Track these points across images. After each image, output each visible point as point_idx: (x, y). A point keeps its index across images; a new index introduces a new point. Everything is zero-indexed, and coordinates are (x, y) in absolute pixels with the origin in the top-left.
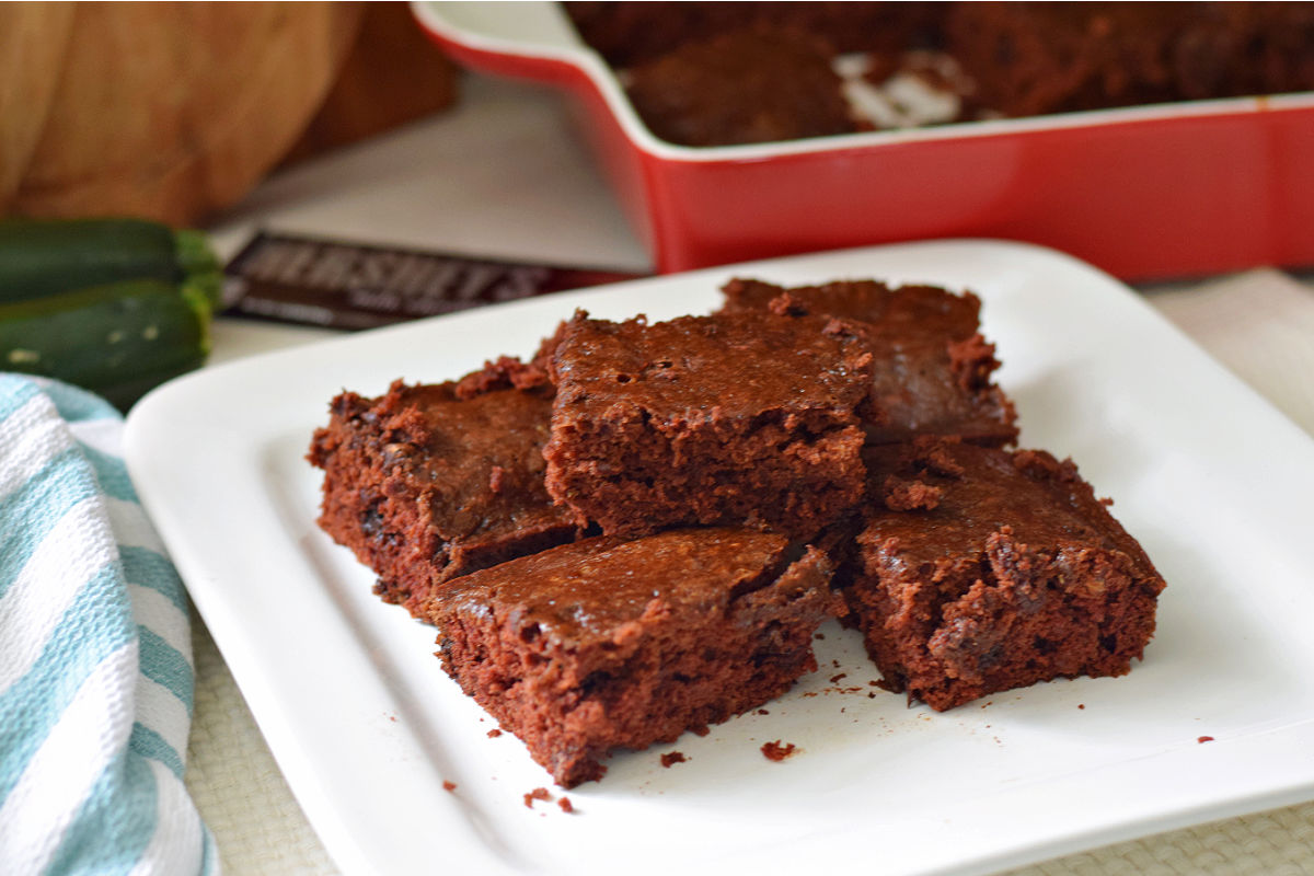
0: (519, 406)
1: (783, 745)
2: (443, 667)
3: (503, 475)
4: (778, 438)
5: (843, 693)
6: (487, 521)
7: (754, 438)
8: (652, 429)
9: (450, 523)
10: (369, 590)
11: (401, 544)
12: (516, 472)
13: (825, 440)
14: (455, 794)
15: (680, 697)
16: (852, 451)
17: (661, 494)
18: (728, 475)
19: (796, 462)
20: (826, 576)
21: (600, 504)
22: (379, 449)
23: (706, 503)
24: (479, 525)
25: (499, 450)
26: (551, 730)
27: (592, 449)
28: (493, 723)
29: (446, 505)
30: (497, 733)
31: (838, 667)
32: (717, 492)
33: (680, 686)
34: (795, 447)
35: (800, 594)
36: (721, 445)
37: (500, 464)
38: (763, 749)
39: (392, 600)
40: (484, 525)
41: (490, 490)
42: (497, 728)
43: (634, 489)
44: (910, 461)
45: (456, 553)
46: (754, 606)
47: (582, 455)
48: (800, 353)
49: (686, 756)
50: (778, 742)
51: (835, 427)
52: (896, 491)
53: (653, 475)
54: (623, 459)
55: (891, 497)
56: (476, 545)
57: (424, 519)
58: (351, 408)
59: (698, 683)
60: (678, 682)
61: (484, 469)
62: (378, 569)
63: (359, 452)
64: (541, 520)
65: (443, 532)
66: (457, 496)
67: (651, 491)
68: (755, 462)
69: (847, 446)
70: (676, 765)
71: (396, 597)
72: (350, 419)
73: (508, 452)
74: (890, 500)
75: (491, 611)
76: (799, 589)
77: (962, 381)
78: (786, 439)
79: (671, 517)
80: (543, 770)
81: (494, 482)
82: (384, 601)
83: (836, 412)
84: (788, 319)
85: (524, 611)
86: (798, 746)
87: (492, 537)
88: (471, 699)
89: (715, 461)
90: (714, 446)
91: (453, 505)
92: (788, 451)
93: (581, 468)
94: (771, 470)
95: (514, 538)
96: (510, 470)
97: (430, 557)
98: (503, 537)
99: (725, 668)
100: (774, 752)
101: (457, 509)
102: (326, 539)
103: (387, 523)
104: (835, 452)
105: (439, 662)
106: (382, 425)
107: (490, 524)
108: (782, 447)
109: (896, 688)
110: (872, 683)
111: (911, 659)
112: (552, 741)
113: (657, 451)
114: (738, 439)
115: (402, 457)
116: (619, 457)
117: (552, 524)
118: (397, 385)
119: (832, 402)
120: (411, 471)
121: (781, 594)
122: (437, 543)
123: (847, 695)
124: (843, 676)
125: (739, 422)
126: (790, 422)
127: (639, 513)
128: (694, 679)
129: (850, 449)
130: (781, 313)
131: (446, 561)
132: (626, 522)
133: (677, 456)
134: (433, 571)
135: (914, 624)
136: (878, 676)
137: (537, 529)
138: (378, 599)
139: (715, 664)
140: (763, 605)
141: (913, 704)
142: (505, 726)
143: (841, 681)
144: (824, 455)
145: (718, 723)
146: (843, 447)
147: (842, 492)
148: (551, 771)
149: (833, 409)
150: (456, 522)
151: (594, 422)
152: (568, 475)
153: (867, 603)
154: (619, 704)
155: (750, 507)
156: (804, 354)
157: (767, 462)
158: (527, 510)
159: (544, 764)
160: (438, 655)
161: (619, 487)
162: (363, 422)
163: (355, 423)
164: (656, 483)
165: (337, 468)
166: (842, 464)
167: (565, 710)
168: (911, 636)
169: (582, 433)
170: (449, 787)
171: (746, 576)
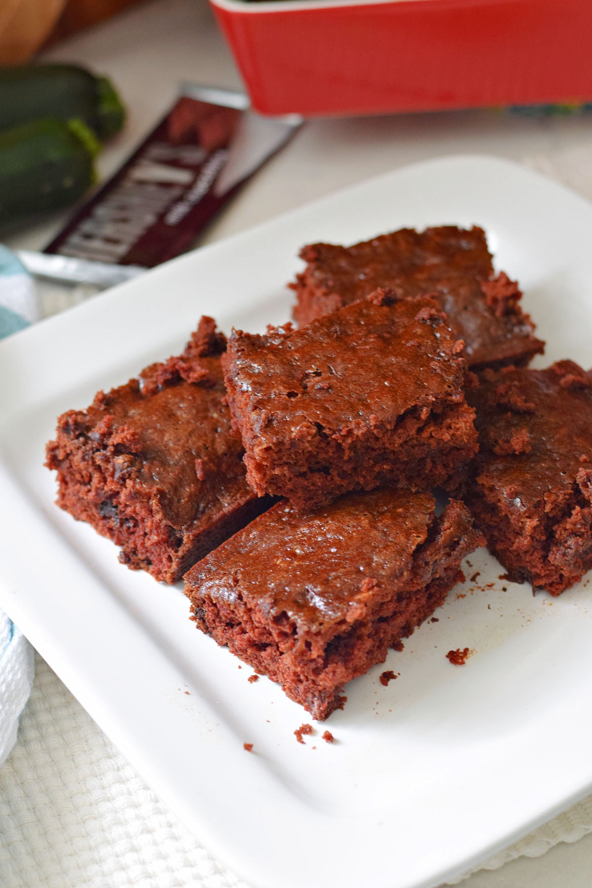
0: (194, 398)
1: (462, 650)
2: (198, 627)
3: (204, 463)
4: (416, 426)
5: (483, 590)
6: (202, 505)
7: (400, 431)
8: (326, 436)
9: (177, 515)
10: (116, 561)
11: (136, 525)
12: (211, 460)
13: (449, 421)
14: (255, 753)
15: (385, 632)
16: (470, 426)
17: (337, 478)
18: (384, 456)
19: (431, 441)
20: (469, 521)
21: (292, 490)
22: (107, 460)
23: (368, 477)
24: (197, 510)
25: (194, 443)
26: (305, 683)
27: (285, 459)
28: (250, 671)
29: (171, 501)
30: (254, 678)
31: (471, 566)
32: (377, 469)
33: (384, 625)
34: (430, 430)
35: (457, 543)
36: (377, 439)
37: (199, 456)
38: (447, 656)
39: (136, 566)
40: (201, 509)
41: (198, 480)
42: (255, 674)
43: (318, 479)
44: (495, 404)
45: (188, 537)
46: (431, 563)
47: (276, 462)
48: (409, 345)
49: (395, 674)
50: (458, 650)
51: (454, 407)
52: (500, 442)
53: (328, 464)
54: (307, 460)
55: (498, 447)
56: (201, 529)
57: (158, 517)
58: (76, 429)
59: (395, 619)
60: (382, 623)
61: (188, 463)
62: (119, 543)
63: (90, 463)
64: (238, 496)
65: (174, 524)
66: (176, 489)
67: (329, 478)
68: (401, 445)
69: (466, 422)
70: (391, 682)
71: (138, 564)
72: (77, 437)
73: (200, 443)
74: (497, 449)
75: (240, 597)
76: (456, 539)
77: (498, 313)
78: (421, 425)
79: (344, 491)
80: (301, 708)
81: (199, 474)
82: (130, 568)
83: (454, 398)
84: (385, 309)
85: (272, 603)
86: (470, 648)
87: (210, 518)
88: (226, 651)
89: (373, 449)
90: (372, 440)
91: (176, 499)
92: (425, 435)
93: (277, 472)
94: (413, 447)
95: (224, 515)
96: (206, 459)
97: (166, 541)
98: (216, 517)
99: (412, 605)
100: (456, 657)
101: (179, 501)
102: (67, 517)
103: (121, 512)
104: (458, 429)
105: (194, 624)
106: (105, 442)
107: (205, 508)
108: (420, 431)
109: (520, 581)
110: (501, 577)
111: (535, 567)
112: (306, 691)
113: (331, 451)
114: (389, 433)
115: (128, 467)
116: (304, 460)
117: (248, 497)
118: (100, 397)
119: (449, 390)
120: (137, 477)
121: (445, 548)
122: (170, 531)
123: (487, 592)
124: (478, 574)
125: (390, 423)
126: (424, 413)
127: (321, 492)
128: (392, 617)
129: (468, 424)
130: (379, 304)
131: (179, 542)
132: (311, 498)
133: (347, 452)
134: (172, 553)
135: (535, 544)
136: (503, 571)
137: (239, 504)
138: (125, 567)
139: (404, 603)
140: (436, 561)
141: (536, 592)
142: (260, 672)
143: (478, 579)
144: (451, 432)
145: (407, 637)
146: (463, 425)
147: (463, 451)
148: (308, 709)
149: (450, 395)
150: (182, 513)
151: (285, 442)
152: (268, 477)
153: (491, 523)
154: (353, 657)
155: (399, 472)
156: (412, 346)
157: (410, 443)
158: (228, 490)
159: (299, 702)
160: (193, 619)
161: (307, 480)
162: (87, 439)
163: (82, 439)
164: (331, 471)
165: (71, 470)
166: (464, 436)
167: (317, 672)
168: (534, 551)
169: (276, 450)
170: (248, 747)
171: (419, 540)
